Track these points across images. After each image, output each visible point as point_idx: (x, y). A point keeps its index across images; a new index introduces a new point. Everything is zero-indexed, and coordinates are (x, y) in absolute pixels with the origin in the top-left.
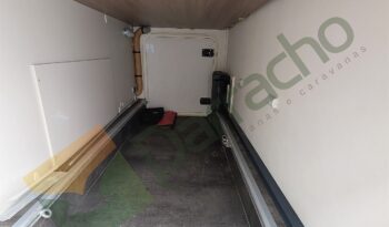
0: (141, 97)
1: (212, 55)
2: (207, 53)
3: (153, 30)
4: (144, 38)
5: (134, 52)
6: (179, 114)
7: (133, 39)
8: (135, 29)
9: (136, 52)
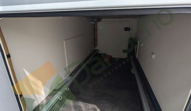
0: (97, 48)
1: (129, 30)
2: (127, 29)
3: (103, 20)
4: (99, 23)
5: (94, 30)
6: (112, 57)
7: (94, 24)
8: (95, 20)
9: (95, 30)
